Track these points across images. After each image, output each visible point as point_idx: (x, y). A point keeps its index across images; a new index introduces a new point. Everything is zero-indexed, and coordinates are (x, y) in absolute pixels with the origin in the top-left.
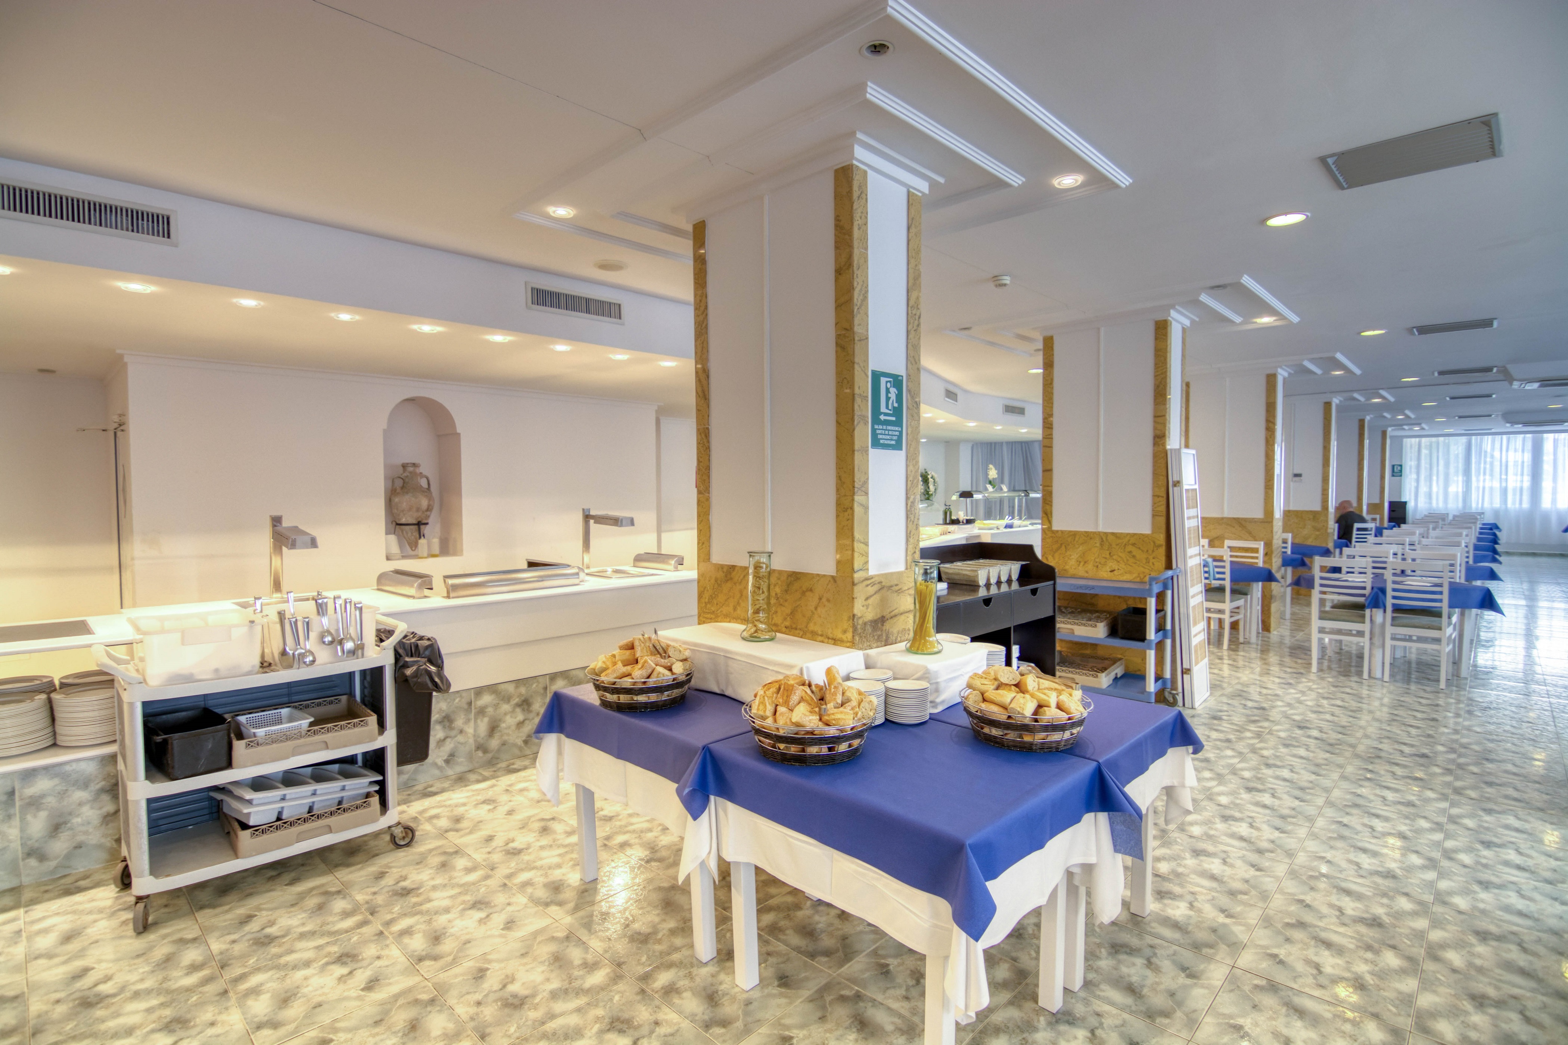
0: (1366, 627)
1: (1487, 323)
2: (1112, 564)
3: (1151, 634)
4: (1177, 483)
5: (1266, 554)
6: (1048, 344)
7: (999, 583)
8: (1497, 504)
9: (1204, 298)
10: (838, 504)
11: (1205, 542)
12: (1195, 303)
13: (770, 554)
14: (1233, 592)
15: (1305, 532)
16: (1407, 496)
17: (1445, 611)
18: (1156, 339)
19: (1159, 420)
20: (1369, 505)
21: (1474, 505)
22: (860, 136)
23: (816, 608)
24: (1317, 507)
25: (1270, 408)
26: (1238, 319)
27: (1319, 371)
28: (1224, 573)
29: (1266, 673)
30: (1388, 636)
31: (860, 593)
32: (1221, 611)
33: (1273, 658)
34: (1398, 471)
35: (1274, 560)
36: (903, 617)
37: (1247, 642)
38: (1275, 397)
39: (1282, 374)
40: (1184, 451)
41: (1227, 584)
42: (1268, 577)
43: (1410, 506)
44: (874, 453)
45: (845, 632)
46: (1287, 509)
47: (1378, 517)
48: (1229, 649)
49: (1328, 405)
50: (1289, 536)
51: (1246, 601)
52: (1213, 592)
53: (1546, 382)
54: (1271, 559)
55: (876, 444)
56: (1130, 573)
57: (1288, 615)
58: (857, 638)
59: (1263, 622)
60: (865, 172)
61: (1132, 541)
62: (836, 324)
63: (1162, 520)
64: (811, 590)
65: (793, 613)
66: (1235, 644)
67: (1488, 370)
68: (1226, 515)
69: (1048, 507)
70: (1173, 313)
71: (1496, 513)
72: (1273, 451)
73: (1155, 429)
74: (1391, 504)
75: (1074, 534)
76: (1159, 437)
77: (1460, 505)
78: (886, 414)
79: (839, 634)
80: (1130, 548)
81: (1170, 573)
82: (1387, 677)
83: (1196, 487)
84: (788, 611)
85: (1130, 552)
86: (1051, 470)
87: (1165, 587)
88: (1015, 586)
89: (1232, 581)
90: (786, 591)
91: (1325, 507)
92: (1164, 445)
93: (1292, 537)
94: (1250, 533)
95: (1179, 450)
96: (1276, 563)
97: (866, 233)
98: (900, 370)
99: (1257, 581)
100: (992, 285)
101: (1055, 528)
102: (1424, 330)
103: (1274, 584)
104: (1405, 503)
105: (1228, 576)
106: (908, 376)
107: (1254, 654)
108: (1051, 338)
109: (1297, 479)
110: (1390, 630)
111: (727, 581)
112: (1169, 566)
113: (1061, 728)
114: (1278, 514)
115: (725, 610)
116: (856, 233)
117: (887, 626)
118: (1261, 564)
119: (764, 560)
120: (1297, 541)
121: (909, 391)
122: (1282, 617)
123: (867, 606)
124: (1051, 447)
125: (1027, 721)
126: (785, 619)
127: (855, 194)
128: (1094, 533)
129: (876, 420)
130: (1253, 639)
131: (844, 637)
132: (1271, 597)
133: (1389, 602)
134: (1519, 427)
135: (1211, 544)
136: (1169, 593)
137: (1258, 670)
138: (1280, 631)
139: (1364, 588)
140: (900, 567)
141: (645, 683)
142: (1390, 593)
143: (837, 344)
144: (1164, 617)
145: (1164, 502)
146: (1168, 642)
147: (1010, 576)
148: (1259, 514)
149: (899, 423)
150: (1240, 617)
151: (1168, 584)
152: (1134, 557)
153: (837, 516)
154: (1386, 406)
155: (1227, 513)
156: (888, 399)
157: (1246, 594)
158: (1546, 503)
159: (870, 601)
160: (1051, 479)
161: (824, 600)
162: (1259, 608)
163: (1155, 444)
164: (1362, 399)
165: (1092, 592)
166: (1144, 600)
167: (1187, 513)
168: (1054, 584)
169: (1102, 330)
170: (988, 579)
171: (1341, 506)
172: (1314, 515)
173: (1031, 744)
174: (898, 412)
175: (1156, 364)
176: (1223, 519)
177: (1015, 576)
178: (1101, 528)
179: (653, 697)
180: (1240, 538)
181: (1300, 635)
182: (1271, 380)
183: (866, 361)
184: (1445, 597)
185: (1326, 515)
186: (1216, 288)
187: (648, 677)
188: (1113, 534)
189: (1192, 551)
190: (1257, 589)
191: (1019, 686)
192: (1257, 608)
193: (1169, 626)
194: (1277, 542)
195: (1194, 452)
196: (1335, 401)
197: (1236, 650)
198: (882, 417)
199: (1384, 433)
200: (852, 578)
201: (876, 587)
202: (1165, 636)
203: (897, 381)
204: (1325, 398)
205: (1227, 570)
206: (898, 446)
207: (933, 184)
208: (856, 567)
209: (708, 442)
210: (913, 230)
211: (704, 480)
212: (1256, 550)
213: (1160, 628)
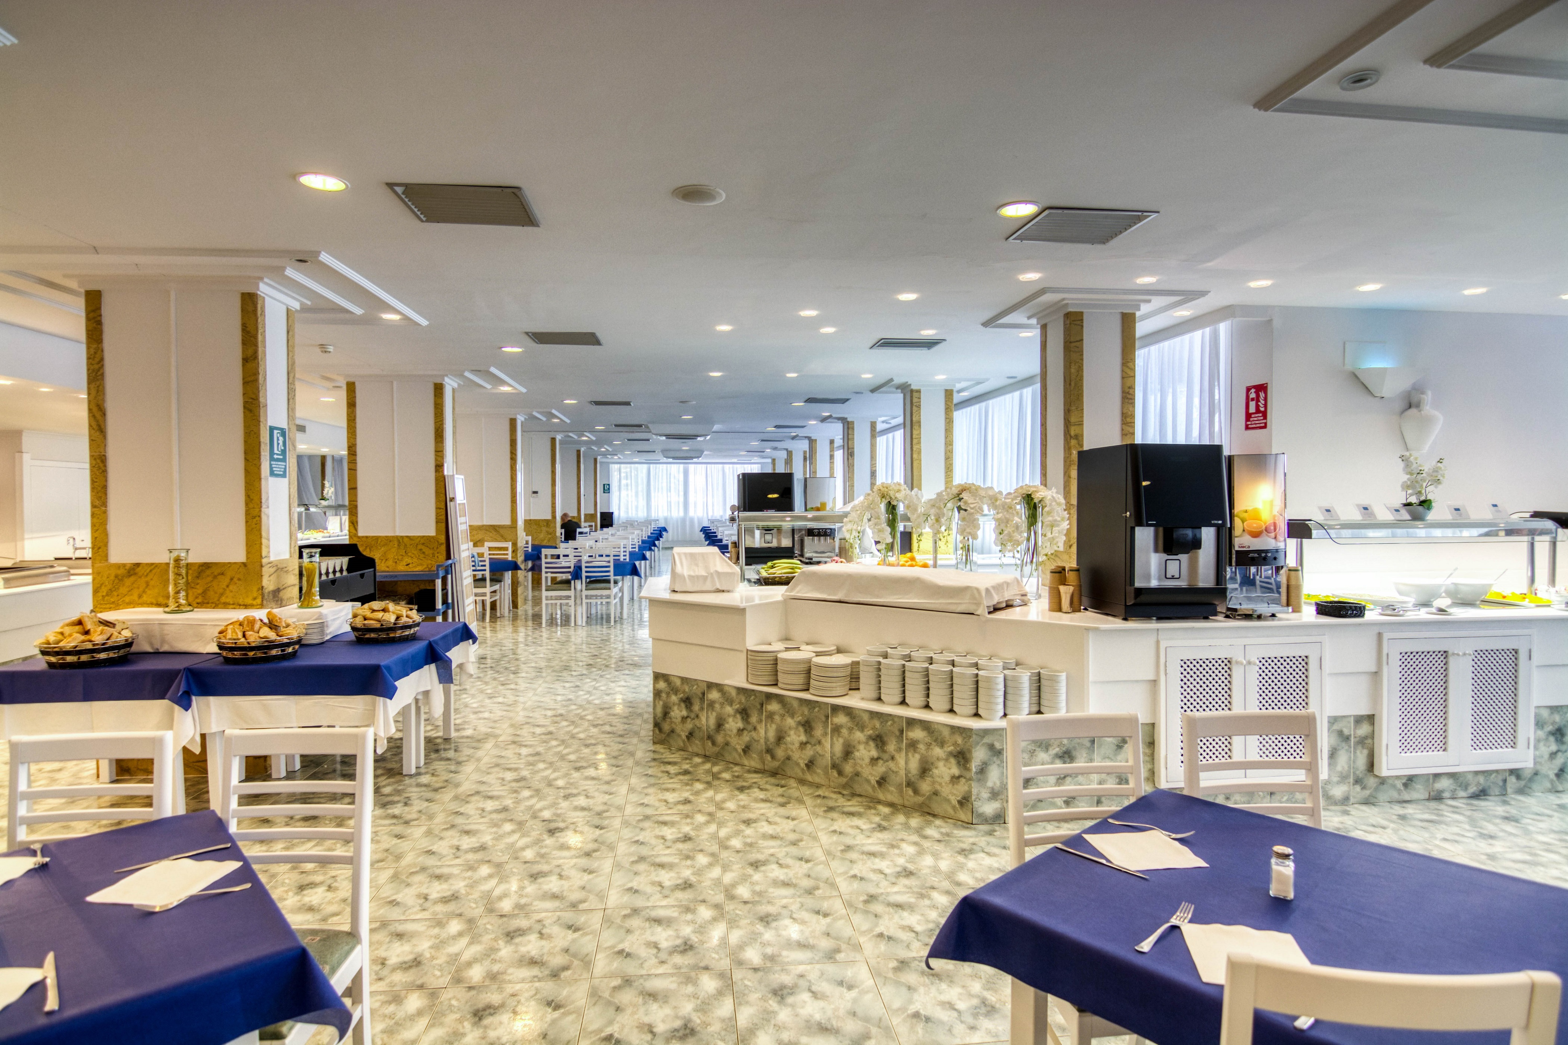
0: (571, 593)
1: (628, 404)
2: (407, 560)
3: (439, 605)
4: (452, 499)
5: (513, 551)
6: (351, 388)
7: (334, 572)
8: (666, 514)
9: (467, 374)
10: (247, 513)
11: (471, 544)
12: (461, 376)
13: (188, 551)
14: (492, 580)
15: (542, 536)
16: (614, 509)
17: (612, 578)
18: (435, 396)
19: (439, 454)
20: (586, 515)
21: (653, 515)
22: (266, 280)
23: (228, 586)
24: (549, 517)
25: (513, 443)
26: (489, 386)
27: (544, 419)
28: (484, 566)
29: (515, 631)
30: (584, 597)
31: (266, 571)
32: (484, 594)
33: (519, 623)
34: (607, 489)
35: (519, 555)
36: (290, 589)
37: (502, 616)
38: (516, 436)
39: (520, 419)
40: (456, 476)
41: (487, 574)
42: (514, 567)
43: (615, 515)
44: (272, 480)
45: (255, 599)
46: (528, 518)
47: (593, 524)
48: (491, 621)
49: (553, 440)
50: (530, 538)
51: (500, 587)
52: (479, 581)
53: (669, 436)
54: (516, 554)
55: (272, 474)
56: (421, 565)
57: (530, 597)
58: (265, 602)
59: (513, 601)
60: (264, 298)
61: (422, 541)
62: (244, 394)
63: (444, 525)
64: (223, 574)
65: (204, 592)
66: (494, 618)
67: (640, 426)
68: (485, 523)
69: (354, 518)
70: (446, 379)
71: (666, 519)
72: (516, 475)
73: (436, 460)
74: (602, 514)
75: (376, 538)
76: (439, 467)
77: (645, 514)
78: (277, 454)
79: (249, 601)
80: (420, 547)
81: (450, 562)
82: (584, 624)
83: (465, 501)
84: (200, 591)
85: (421, 550)
86: (355, 488)
87: (447, 573)
88: (345, 573)
89: (491, 571)
90: (198, 577)
91: (554, 517)
92: (443, 471)
93: (532, 540)
94: (502, 536)
95: (453, 475)
96: (520, 559)
97: (264, 337)
98: (284, 425)
99: (508, 570)
100: (318, 350)
101: (360, 534)
102: (598, 403)
103: (519, 572)
104: (612, 513)
105: (487, 568)
106: (289, 429)
107: (507, 623)
108: (353, 383)
109: (535, 495)
110: (585, 593)
111: (130, 576)
112: (448, 557)
113: (410, 627)
114: (520, 523)
115: (127, 599)
116: (260, 338)
117: (281, 594)
118: (510, 559)
119: (183, 554)
120: (536, 543)
121: (289, 438)
122: (526, 600)
123: (270, 581)
124: (356, 470)
125: (392, 625)
126: (197, 598)
127: (259, 312)
128: (393, 537)
129: (272, 459)
130: (506, 614)
131: (254, 603)
132: (518, 582)
133: (584, 574)
134: (671, 460)
135: (475, 545)
136: (449, 576)
137: (511, 630)
138: (526, 608)
139: (570, 567)
140: (286, 556)
141: (104, 644)
142: (584, 569)
143: (245, 407)
144: (447, 593)
145: (444, 513)
146: (450, 611)
147: (342, 567)
148: (508, 522)
149: (284, 460)
150: (497, 597)
151: (448, 570)
152: (424, 553)
153: (247, 522)
154: (590, 442)
155: (487, 522)
156: (278, 444)
157: (500, 581)
158: (691, 513)
159: (272, 578)
160: (356, 495)
161: (235, 580)
162: (510, 591)
163: (437, 471)
164: (576, 437)
165: (395, 579)
166: (433, 582)
167: (461, 520)
168: (375, 571)
169: (395, 383)
170: (327, 569)
171: (565, 516)
172: (547, 522)
173: (394, 638)
174: (284, 452)
175: (435, 414)
176: (483, 526)
177: (345, 568)
178: (399, 533)
179: (112, 655)
180: (496, 540)
181: (537, 609)
182: (513, 422)
183: (266, 420)
184: (612, 569)
185: (555, 523)
186: (476, 371)
187: (108, 639)
188: (407, 537)
189: (463, 547)
190: (508, 576)
191: (384, 610)
192: (508, 592)
193: (450, 601)
194: (521, 543)
195: (462, 477)
196: (559, 437)
197: (495, 622)
198: (275, 456)
199: (595, 460)
200: (261, 562)
201: (274, 569)
202: (448, 608)
203: (283, 433)
204: (552, 435)
205: (487, 563)
206: (284, 475)
207: (302, 304)
208: (264, 555)
209: (105, 466)
210: (290, 333)
211: (101, 497)
212: (506, 549)
213: (445, 602)
